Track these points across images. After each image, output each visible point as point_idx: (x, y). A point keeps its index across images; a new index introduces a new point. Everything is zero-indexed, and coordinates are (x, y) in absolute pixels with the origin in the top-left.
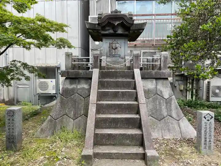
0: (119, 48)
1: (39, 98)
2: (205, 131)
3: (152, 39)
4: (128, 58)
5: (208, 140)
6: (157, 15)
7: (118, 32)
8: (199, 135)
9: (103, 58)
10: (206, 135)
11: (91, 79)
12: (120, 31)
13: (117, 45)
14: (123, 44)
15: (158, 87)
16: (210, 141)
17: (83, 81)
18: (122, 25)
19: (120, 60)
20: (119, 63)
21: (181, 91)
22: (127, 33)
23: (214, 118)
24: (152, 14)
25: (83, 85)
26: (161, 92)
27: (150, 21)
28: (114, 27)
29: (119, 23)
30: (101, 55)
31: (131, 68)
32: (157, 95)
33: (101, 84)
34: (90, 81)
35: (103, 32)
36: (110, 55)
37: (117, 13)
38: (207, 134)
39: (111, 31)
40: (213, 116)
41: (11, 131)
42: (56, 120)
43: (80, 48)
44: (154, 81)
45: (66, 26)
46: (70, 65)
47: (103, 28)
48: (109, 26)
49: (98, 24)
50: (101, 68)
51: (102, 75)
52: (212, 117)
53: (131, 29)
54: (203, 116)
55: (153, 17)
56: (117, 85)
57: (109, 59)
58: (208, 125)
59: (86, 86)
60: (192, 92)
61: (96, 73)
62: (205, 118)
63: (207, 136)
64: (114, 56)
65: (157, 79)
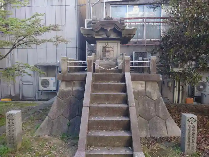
0: (111, 52)
1: (41, 94)
2: (189, 133)
3: (143, 40)
4: (120, 61)
5: (191, 141)
6: (148, 18)
7: (111, 36)
8: (183, 136)
10: (189, 137)
12: (113, 36)
13: (110, 49)
15: (148, 89)
16: (193, 142)
17: (77, 84)
18: (115, 30)
19: (113, 63)
21: (169, 87)
22: (119, 37)
23: (197, 121)
24: (144, 18)
25: (78, 88)
26: (150, 93)
27: (141, 23)
29: (111, 28)
30: (95, 58)
31: (122, 71)
32: (146, 97)
33: (95, 87)
34: (84, 83)
35: (96, 37)
36: (103, 58)
37: (109, 19)
38: (191, 136)
39: (104, 36)
40: (197, 119)
41: (12, 133)
42: (53, 120)
43: (77, 49)
47: (97, 33)
48: (103, 31)
49: (92, 30)
51: (96, 78)
52: (195, 120)
53: (123, 34)
54: (187, 119)
55: (144, 20)
57: (102, 62)
58: (191, 127)
59: (80, 89)
60: (179, 88)
62: (189, 121)
63: (191, 138)
64: (107, 59)
65: (146, 81)
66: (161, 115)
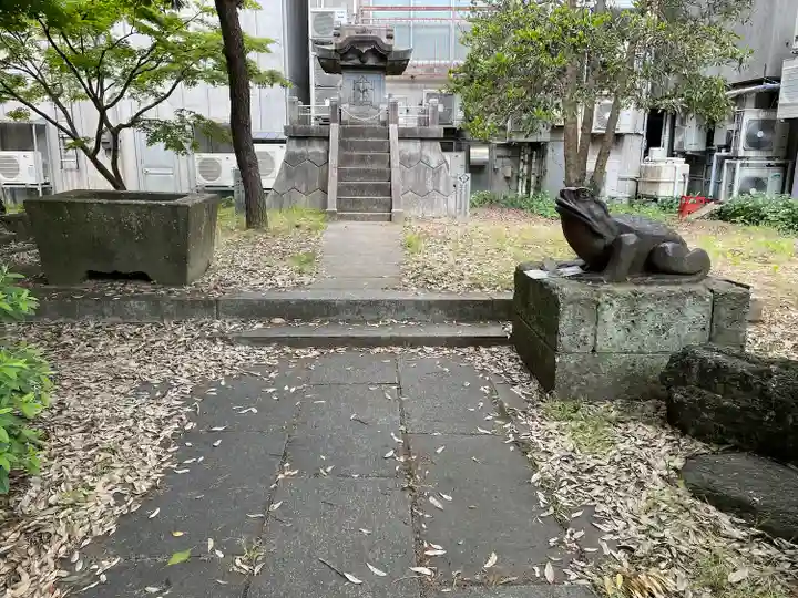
0: (370, 91)
4: (384, 107)
7: (368, 62)
9: (345, 107)
11: (328, 139)
12: (371, 62)
13: (368, 85)
14: (376, 84)
15: (424, 152)
17: (315, 143)
18: (374, 52)
19: (372, 110)
20: (367, 115)
21: (507, 178)
22: (382, 64)
25: (316, 148)
26: (428, 158)
28: (360, 55)
29: (368, 49)
30: (341, 102)
31: (385, 124)
32: (421, 163)
33: (342, 145)
34: (325, 142)
35: (343, 63)
36: (355, 102)
37: (364, 32)
39: (357, 61)
42: (282, 194)
44: (419, 143)
45: (273, 42)
46: (296, 118)
47: (344, 56)
48: (353, 53)
49: (335, 50)
50: (341, 122)
51: (344, 133)
56: (366, 146)
57: (353, 109)
59: (321, 150)
60: (529, 181)
61: (334, 130)
64: (361, 104)
65: (422, 139)
66: (441, 189)
